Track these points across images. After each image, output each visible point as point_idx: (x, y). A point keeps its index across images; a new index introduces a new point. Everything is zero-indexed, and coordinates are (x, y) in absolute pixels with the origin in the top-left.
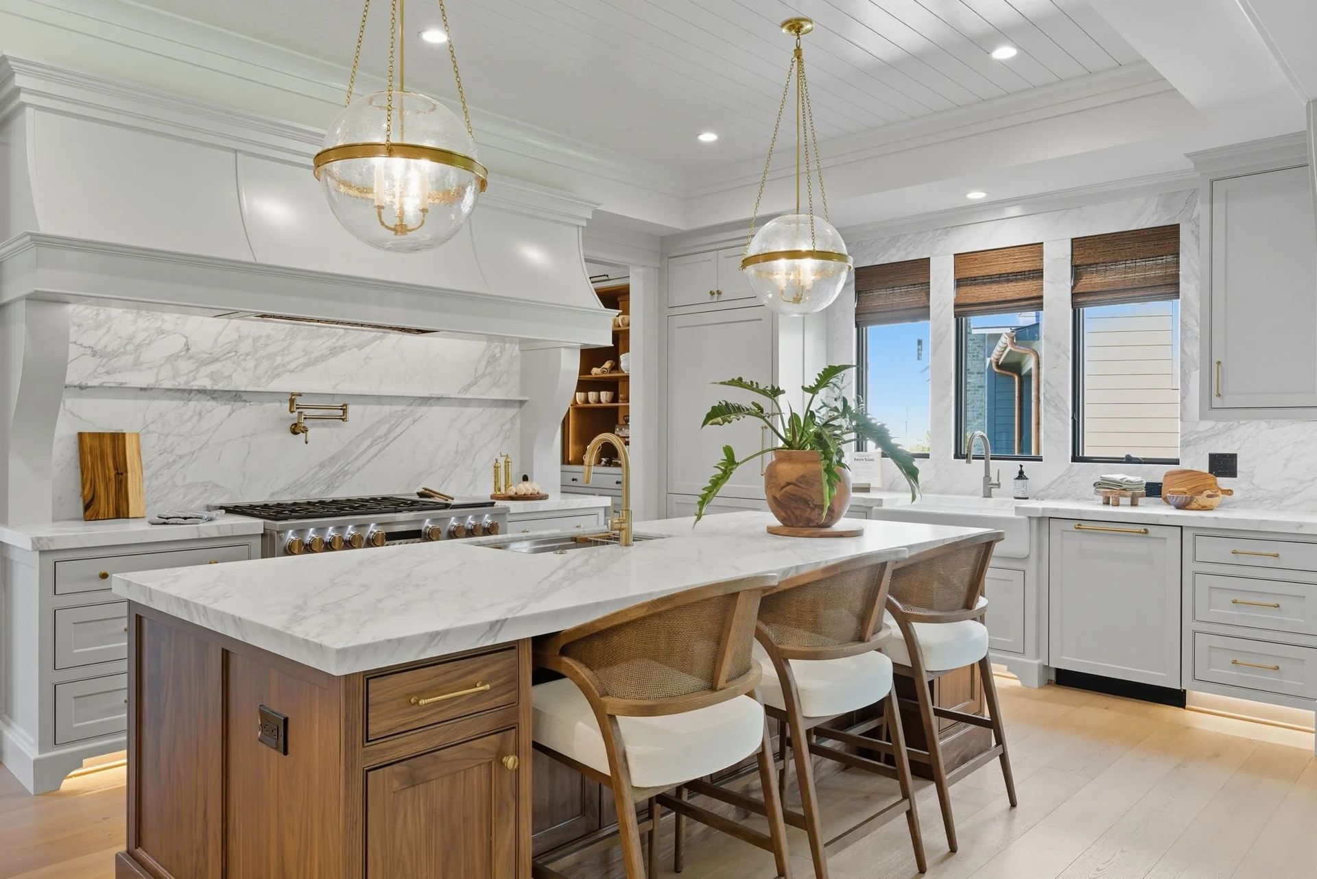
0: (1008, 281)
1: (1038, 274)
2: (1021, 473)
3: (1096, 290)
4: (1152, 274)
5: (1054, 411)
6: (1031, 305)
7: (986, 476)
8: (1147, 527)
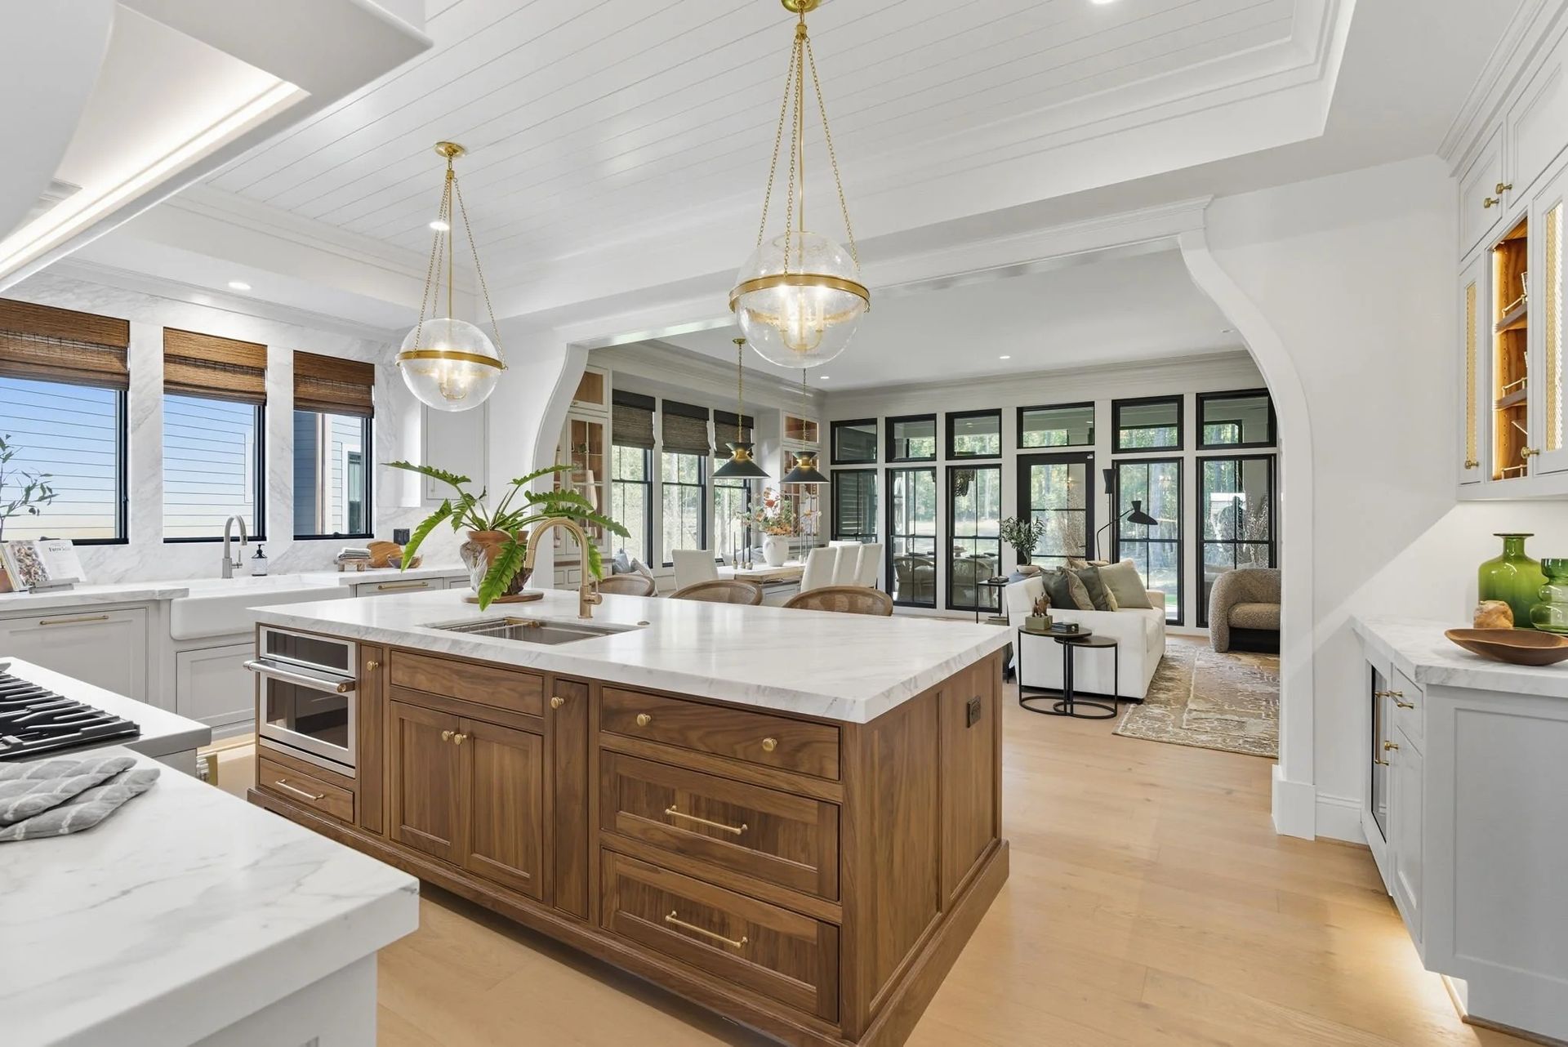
0: (225, 370)
1: (260, 372)
2: (260, 552)
3: (313, 398)
4: (352, 395)
5: (278, 496)
6: (252, 398)
7: (226, 557)
8: (424, 581)
